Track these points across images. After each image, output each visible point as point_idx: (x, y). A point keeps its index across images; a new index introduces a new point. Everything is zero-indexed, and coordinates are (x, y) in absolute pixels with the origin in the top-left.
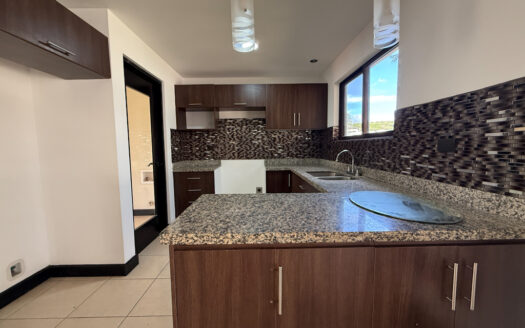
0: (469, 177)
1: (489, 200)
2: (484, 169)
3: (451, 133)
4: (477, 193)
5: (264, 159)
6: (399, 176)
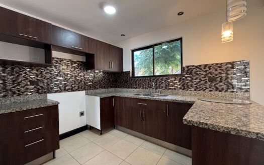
0: (223, 89)
1: (232, 95)
2: (228, 86)
3: (213, 75)
4: (227, 93)
5: (86, 90)
6: (188, 92)
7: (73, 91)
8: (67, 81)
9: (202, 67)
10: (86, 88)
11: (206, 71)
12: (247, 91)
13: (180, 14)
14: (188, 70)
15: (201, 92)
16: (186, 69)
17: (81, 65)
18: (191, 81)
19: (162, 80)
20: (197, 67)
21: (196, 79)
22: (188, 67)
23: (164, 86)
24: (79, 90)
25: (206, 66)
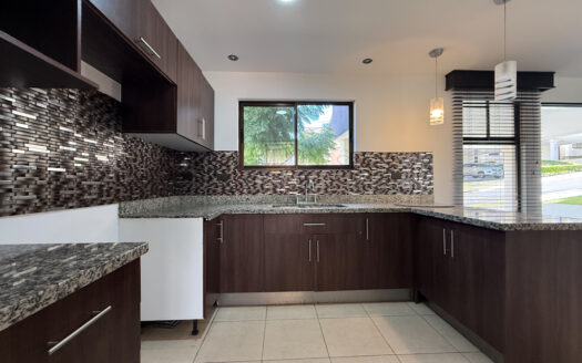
0: (408, 190)
2: (414, 186)
3: (397, 170)
4: (413, 196)
5: (119, 201)
6: (364, 197)
7: (84, 204)
8: (64, 164)
9: (383, 156)
10: (121, 194)
11: (388, 163)
12: (431, 193)
13: (368, 61)
14: (364, 160)
15: (383, 196)
16: (362, 158)
17: (109, 111)
18: (368, 177)
19: (318, 175)
20: (376, 155)
21: (376, 174)
22: (364, 154)
23: (323, 187)
24: (102, 203)
25: (389, 154)
